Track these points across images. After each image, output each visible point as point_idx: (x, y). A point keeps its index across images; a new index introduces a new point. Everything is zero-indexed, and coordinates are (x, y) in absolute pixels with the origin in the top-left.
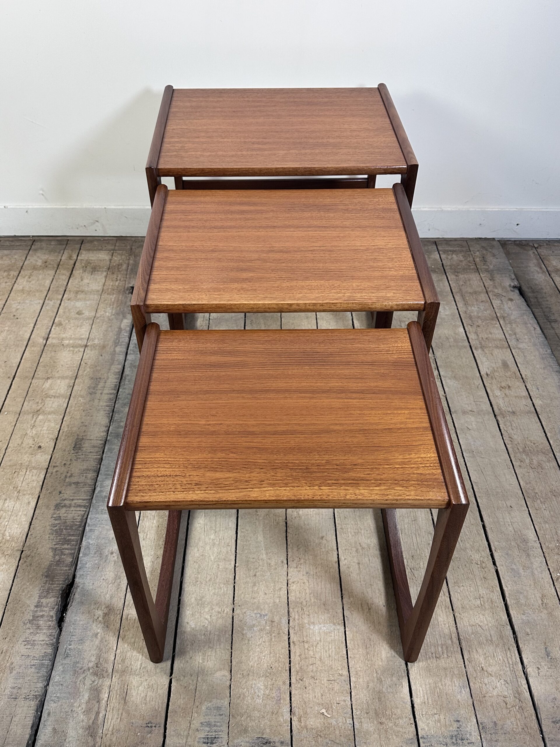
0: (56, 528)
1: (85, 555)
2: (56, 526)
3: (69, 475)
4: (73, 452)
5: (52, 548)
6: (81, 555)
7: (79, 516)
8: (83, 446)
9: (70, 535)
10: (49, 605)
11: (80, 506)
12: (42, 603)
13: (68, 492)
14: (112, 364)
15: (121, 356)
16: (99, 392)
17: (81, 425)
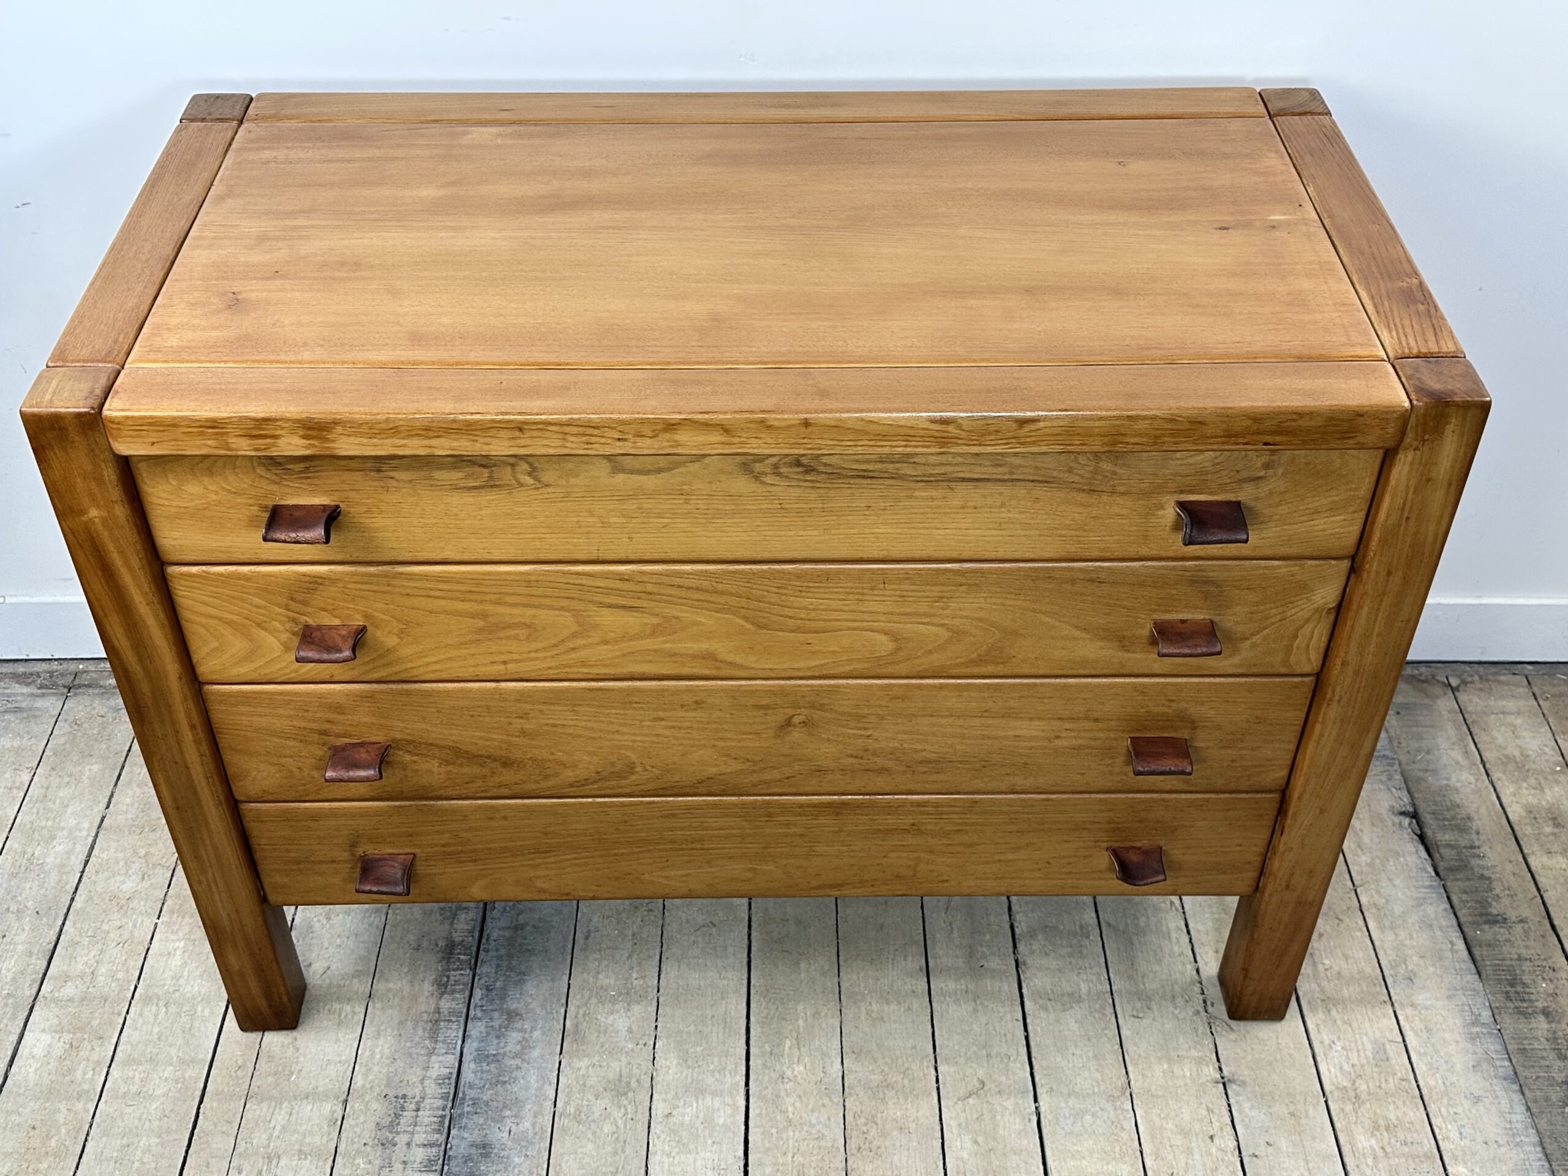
14: (432, 1053)
15: (454, 1027)
16: (402, 1139)
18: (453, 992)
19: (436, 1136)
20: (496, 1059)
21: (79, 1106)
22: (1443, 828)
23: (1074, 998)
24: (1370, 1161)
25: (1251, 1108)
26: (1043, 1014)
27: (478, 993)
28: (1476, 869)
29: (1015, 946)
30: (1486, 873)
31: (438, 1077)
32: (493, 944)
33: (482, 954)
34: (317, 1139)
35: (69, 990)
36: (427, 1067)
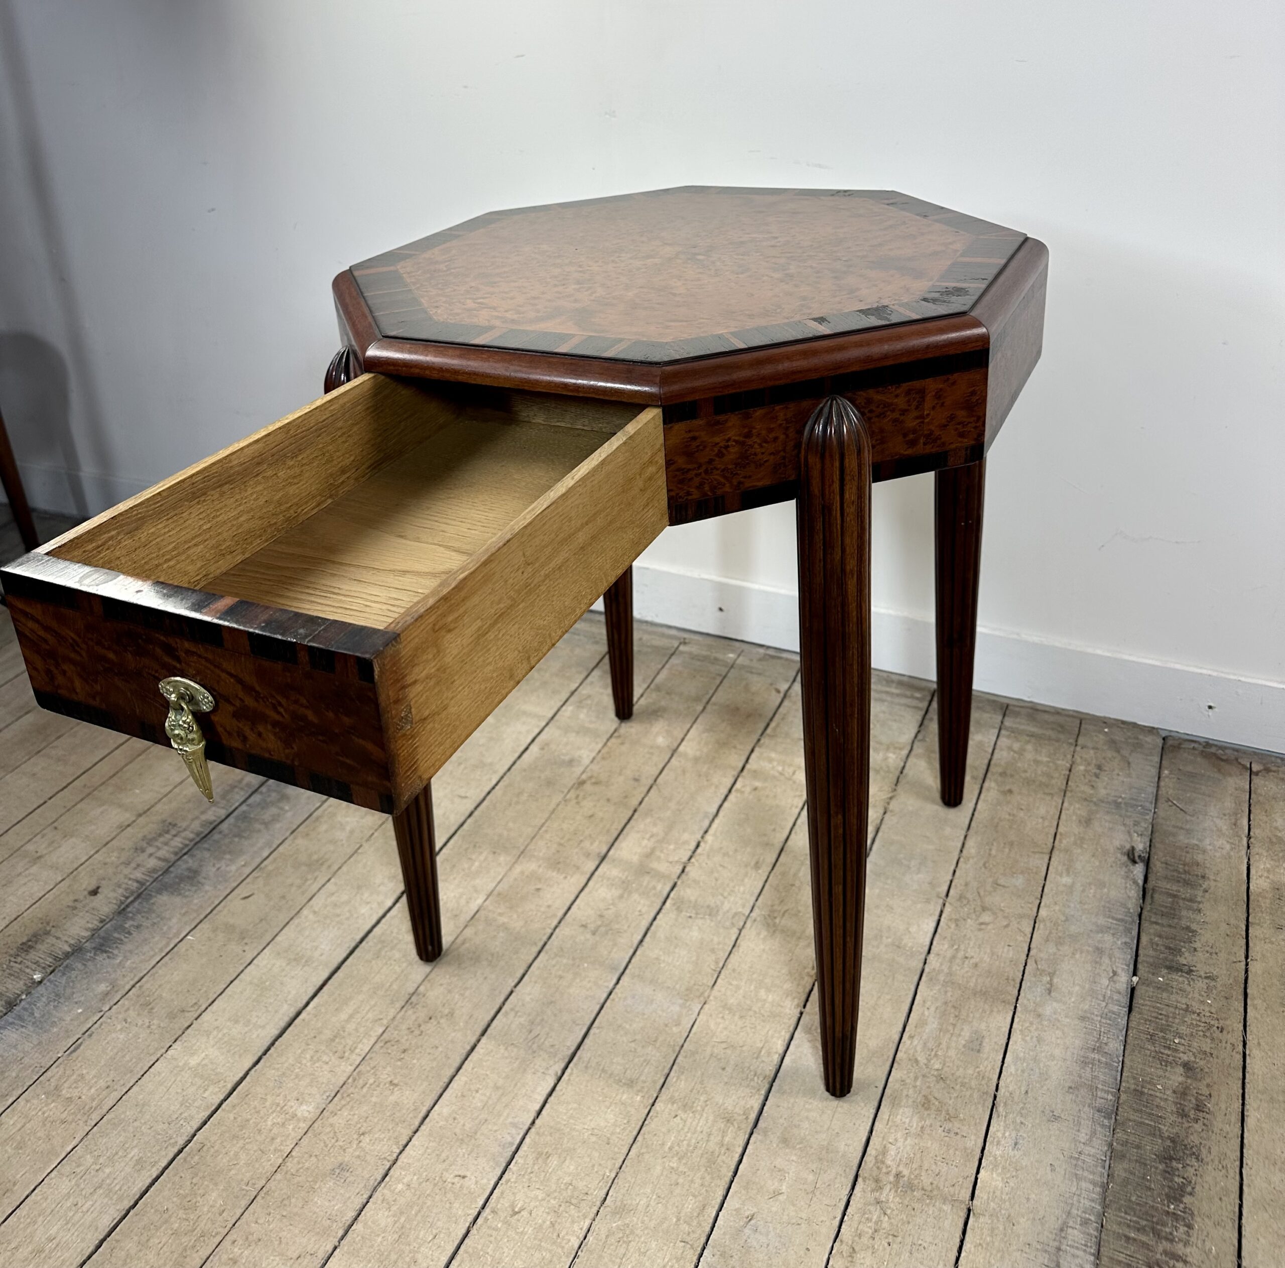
16: (150, 850)
17: (71, 904)
19: (172, 856)
28: (1184, 920)
31: (205, 821)
36: (203, 813)
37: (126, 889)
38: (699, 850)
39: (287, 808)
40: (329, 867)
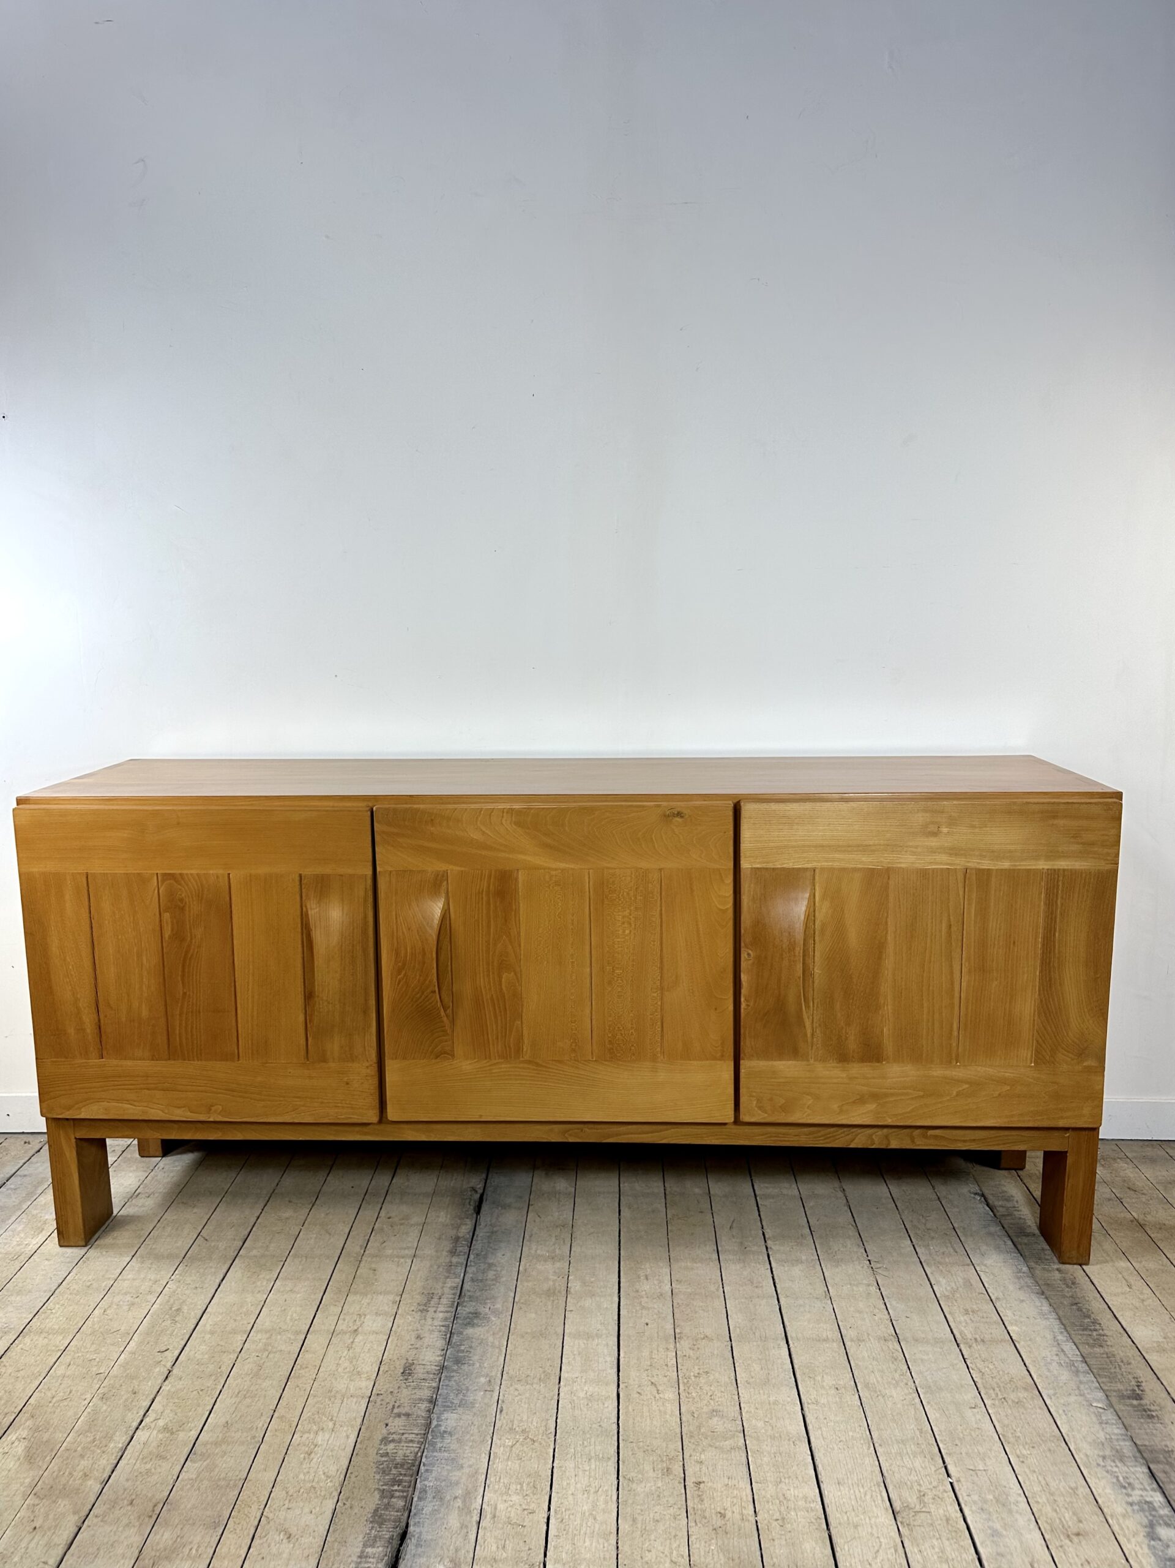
0: (381, 1467)
1: (420, 1499)
2: (382, 1464)
3: (397, 1405)
4: (401, 1378)
5: (378, 1489)
6: (415, 1499)
7: (411, 1453)
8: (414, 1371)
9: (401, 1474)
10: (377, 1555)
11: (412, 1441)
12: (368, 1553)
13: (397, 1424)
14: (448, 1277)
15: (460, 1268)
16: (432, 1310)
17: (410, 1347)
18: (459, 1255)
19: (449, 1309)
20: (481, 1281)
21: (258, 1295)
22: (999, 1200)
23: (798, 1261)
24: (964, 1324)
25: (898, 1303)
26: (782, 1268)
27: (472, 1257)
28: (1017, 1216)
29: (765, 1242)
30: (1022, 1217)
31: (451, 1287)
32: (479, 1238)
33: (474, 1242)
34: (386, 1308)
35: (254, 1252)
36: (445, 1283)
37: (440, 1331)
38: (767, 1236)
39: (499, 1269)
40: (559, 1292)
